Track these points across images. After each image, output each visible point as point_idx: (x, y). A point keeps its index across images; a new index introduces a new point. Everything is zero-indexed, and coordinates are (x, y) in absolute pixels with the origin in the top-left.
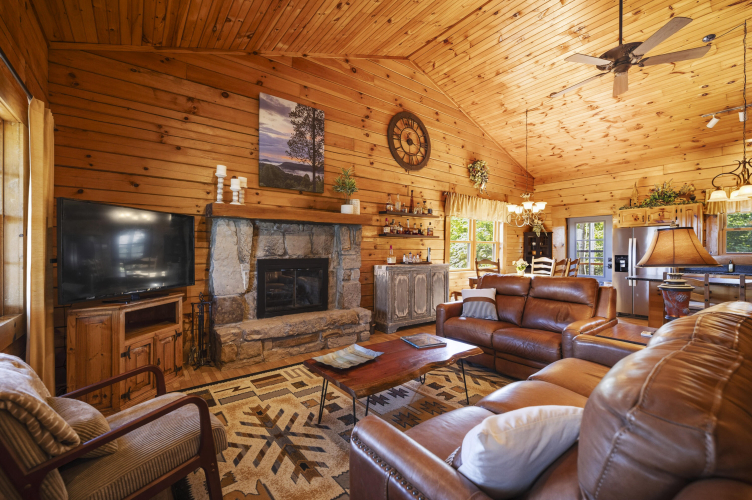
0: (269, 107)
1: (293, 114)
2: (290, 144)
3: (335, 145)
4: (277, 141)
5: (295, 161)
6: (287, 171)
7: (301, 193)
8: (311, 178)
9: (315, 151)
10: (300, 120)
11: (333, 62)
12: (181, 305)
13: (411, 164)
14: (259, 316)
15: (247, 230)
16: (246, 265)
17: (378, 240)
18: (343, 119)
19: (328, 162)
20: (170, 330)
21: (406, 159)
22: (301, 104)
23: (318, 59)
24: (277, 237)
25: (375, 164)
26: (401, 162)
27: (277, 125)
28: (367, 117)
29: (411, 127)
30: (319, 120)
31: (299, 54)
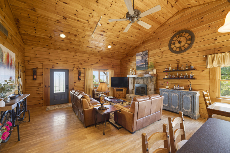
0: (137, 55)
1: (141, 54)
2: (141, 61)
3: (151, 57)
4: (139, 61)
5: (142, 64)
6: (140, 67)
7: (144, 70)
8: (145, 67)
9: (145, 60)
10: (142, 55)
11: (151, 36)
12: (124, 89)
13: (181, 51)
14: (135, 94)
15: (132, 79)
16: (132, 85)
17: (165, 80)
18: (153, 49)
19: (149, 61)
20: (122, 92)
21: (178, 50)
22: (143, 52)
23: (147, 38)
24: (138, 80)
25: (163, 57)
26: (175, 52)
27: (139, 58)
28: (161, 44)
29: (181, 36)
30: (146, 53)
31: (143, 41)
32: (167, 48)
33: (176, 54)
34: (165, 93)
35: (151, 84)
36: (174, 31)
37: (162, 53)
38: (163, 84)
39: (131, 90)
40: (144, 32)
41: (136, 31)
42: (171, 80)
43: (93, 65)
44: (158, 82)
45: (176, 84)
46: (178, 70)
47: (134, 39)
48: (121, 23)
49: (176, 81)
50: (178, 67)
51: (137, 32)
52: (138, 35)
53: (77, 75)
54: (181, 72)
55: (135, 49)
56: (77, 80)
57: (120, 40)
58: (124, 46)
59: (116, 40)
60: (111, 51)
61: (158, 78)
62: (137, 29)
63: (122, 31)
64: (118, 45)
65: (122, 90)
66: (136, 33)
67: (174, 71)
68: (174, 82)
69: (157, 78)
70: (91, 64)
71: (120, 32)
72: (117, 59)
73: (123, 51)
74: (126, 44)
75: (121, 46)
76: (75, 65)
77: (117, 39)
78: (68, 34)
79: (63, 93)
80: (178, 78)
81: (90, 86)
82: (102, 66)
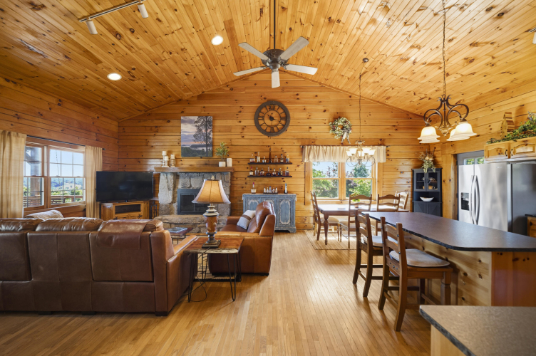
0: (184, 122)
1: (196, 122)
2: (195, 136)
3: (220, 132)
4: (188, 136)
5: (197, 143)
6: (193, 149)
7: (201, 158)
8: (205, 150)
9: (207, 137)
10: (200, 124)
11: (219, 89)
12: (143, 205)
13: (272, 132)
14: (179, 214)
15: (171, 177)
16: (171, 192)
17: (248, 179)
18: (225, 117)
19: (215, 141)
20: (136, 214)
21: (268, 130)
22: (200, 116)
23: (211, 91)
24: (187, 179)
25: (245, 137)
26: (264, 132)
27: (188, 129)
28: (240, 112)
29: (274, 109)
30: (210, 122)
31: (201, 93)
32: (251, 122)
33: (266, 137)
34: (254, 201)
36: (263, 97)
37: (243, 129)
38: (244, 186)
39: (166, 205)
40: (212, 77)
41: (203, 68)
42: (258, 179)
43: (24, 122)
44: (235, 182)
45: (266, 186)
46: (270, 163)
47: (187, 82)
48: (188, 38)
49: (266, 180)
50: (270, 158)
51: (202, 73)
52: (200, 77)
54: (272, 166)
55: (175, 104)
57: (157, 72)
58: (152, 91)
59: (147, 67)
60: (108, 90)
61: (235, 175)
62: (205, 66)
63: (176, 55)
64: (142, 82)
65: (137, 208)
66: (199, 73)
67: (264, 163)
68: (263, 183)
69: (232, 174)
70: (14, 113)
71: (171, 53)
72: (111, 118)
73: (143, 100)
74: (164, 86)
75: (148, 87)
77: (152, 67)
80: (269, 175)
82: (60, 129)
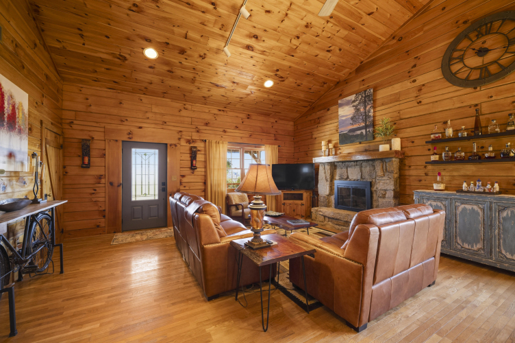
0: (341, 105)
1: (354, 101)
2: (352, 119)
3: (383, 104)
4: (346, 120)
5: (355, 126)
6: (351, 134)
7: (360, 143)
8: (364, 133)
9: (366, 116)
10: (357, 103)
11: (382, 49)
12: (306, 195)
13: (485, 77)
14: (336, 207)
15: (328, 167)
16: (328, 183)
17: (430, 167)
18: (390, 83)
19: (377, 118)
20: (299, 202)
21: (475, 75)
22: (357, 93)
23: (371, 56)
24: (344, 170)
25: (424, 101)
26: (466, 83)
27: (346, 112)
28: (415, 66)
29: (488, 32)
30: (369, 96)
31: (359, 64)
32: (437, 74)
33: (470, 90)
34: (434, 204)
35: (384, 178)
36: (461, 22)
37: (420, 90)
38: (422, 178)
39: (324, 197)
40: (364, 37)
41: (344, 33)
42: (451, 167)
43: (227, 134)
44: (407, 173)
45: (468, 178)
46: (477, 137)
47: (334, 59)
48: (305, 10)
49: (470, 169)
50: (477, 125)
51: (346, 39)
52: (346, 46)
53: (187, 157)
54: (485, 142)
55: (333, 89)
56: (188, 169)
57: (297, 64)
58: (305, 83)
59: (286, 63)
60: (272, 97)
61: (407, 162)
62: (345, 29)
63: (304, 36)
64: (291, 80)
65: (300, 197)
66: (342, 41)
67: (463, 139)
68: (462, 173)
69: (402, 162)
70: (221, 130)
71: (298, 37)
72: (287, 120)
73: (302, 96)
74: (313, 75)
75: (298, 82)
76: (184, 133)
77: (289, 61)
78: (163, 47)
79: (154, 201)
80: (478, 159)
81: (219, 185)
82: (248, 135)
